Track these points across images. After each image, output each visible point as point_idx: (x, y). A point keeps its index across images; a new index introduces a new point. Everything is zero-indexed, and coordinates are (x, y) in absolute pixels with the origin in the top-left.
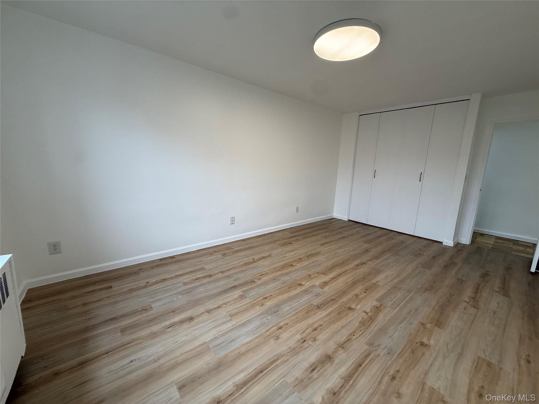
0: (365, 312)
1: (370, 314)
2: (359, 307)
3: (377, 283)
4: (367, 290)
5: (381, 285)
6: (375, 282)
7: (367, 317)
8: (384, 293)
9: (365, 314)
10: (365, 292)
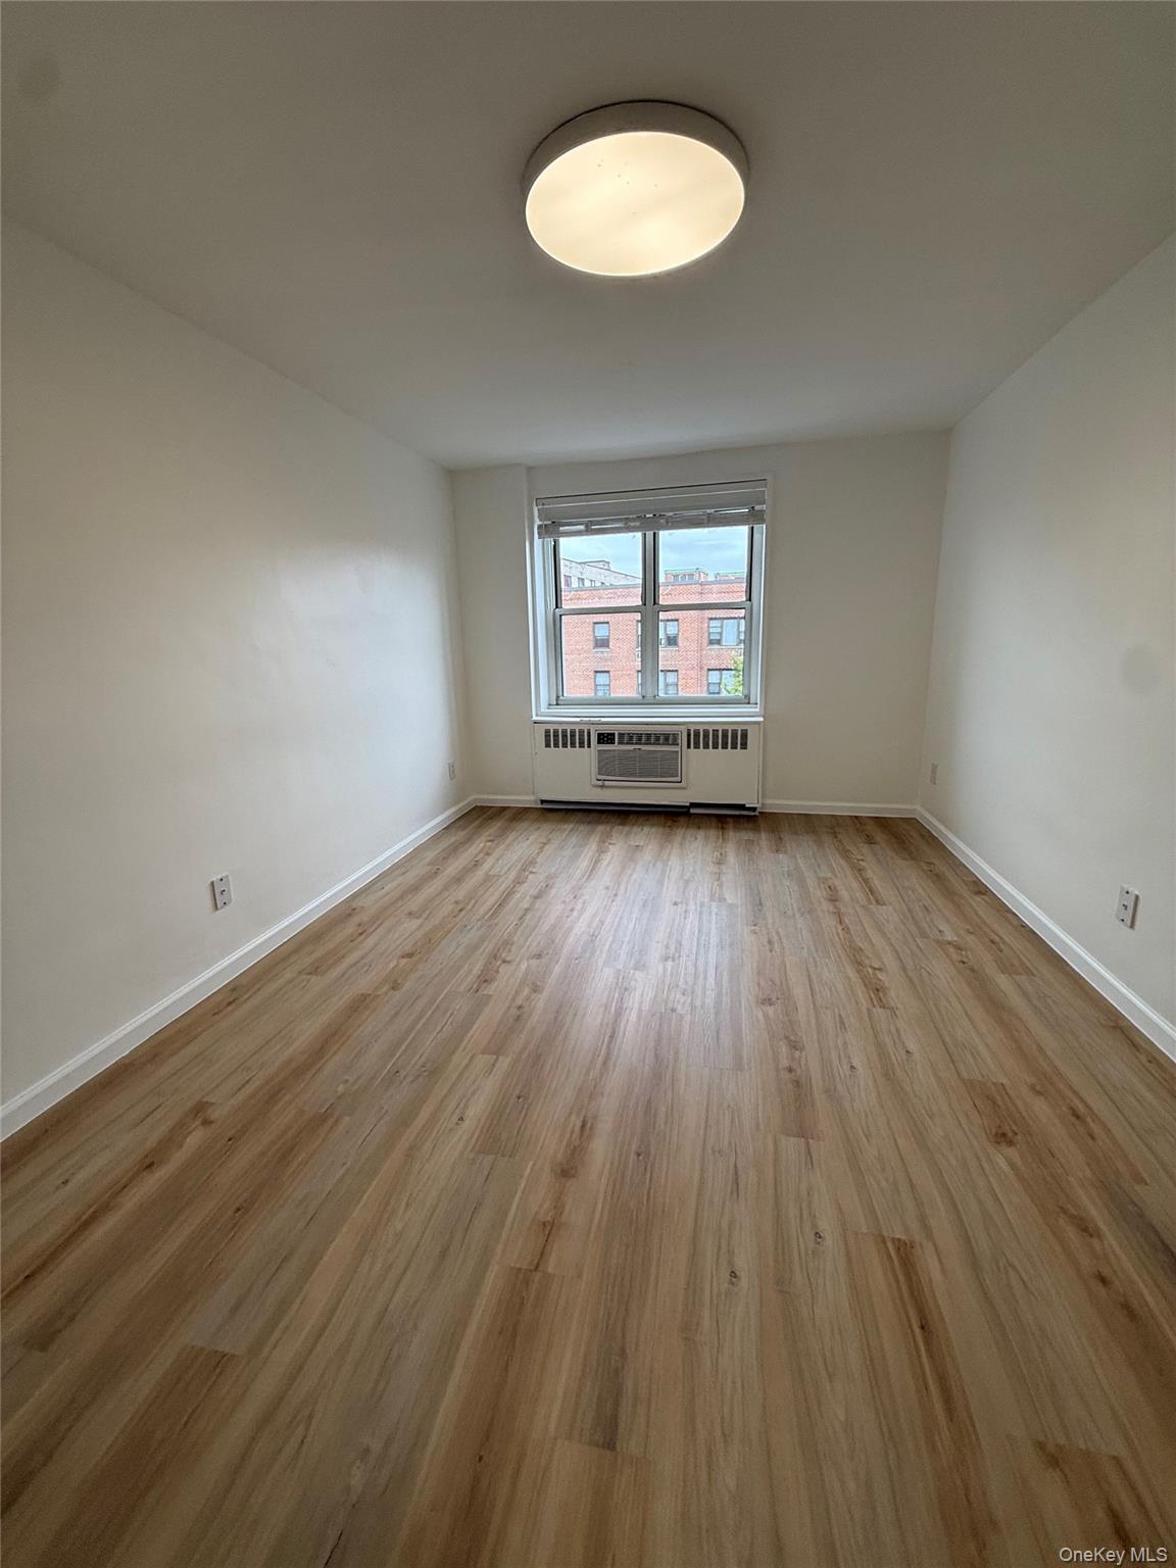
0: (509, 962)
1: (499, 963)
2: (524, 966)
3: (495, 1057)
4: (518, 1018)
5: (480, 1056)
6: (501, 1058)
7: (503, 956)
8: (471, 1028)
9: (508, 959)
10: (520, 1007)
